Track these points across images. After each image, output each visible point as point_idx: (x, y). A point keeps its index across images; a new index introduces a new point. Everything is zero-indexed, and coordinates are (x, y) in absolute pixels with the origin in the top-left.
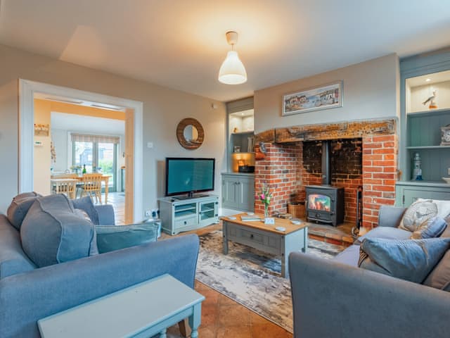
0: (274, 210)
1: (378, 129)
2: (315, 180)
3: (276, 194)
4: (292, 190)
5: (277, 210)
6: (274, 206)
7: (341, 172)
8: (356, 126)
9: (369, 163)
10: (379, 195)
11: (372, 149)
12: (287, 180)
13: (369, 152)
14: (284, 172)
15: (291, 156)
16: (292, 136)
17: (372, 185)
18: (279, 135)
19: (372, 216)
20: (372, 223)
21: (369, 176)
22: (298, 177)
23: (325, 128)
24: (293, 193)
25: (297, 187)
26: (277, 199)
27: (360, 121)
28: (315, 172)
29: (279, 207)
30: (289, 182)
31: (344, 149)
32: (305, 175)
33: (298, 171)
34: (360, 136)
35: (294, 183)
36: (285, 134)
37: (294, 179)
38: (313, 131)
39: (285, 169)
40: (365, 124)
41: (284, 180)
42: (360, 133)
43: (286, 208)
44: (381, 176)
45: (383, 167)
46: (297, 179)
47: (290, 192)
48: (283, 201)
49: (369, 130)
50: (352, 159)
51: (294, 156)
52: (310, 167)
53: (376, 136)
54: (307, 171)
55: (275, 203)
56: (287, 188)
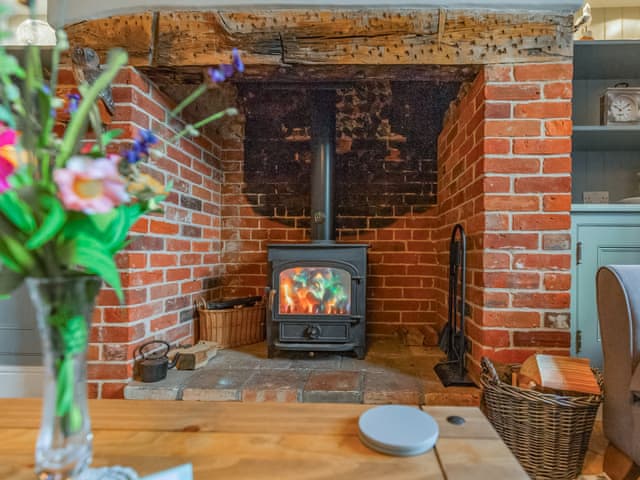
0: (148, 334)
1: (529, 43)
2: (281, 235)
3: (158, 275)
4: (211, 266)
5: (160, 333)
6: (147, 322)
7: (350, 212)
8: (466, 26)
9: (501, 148)
10: (530, 242)
11: (513, 104)
12: (197, 233)
13: (502, 112)
14: (185, 202)
15: (207, 158)
16: (230, 45)
17: (510, 214)
18: (174, 35)
19: (511, 309)
20: (511, 330)
21: (503, 185)
22: (229, 227)
23: (361, 26)
24: (212, 276)
25: (225, 258)
26: (156, 294)
27: (479, 12)
28: (281, 213)
29: (168, 321)
30: (201, 240)
31: (360, 154)
32: (249, 223)
33: (226, 212)
34: (475, 60)
35: (216, 246)
36: (203, 34)
37: (215, 233)
38: (316, 34)
39: (191, 195)
40: (493, 22)
41: (187, 230)
42: (479, 50)
43: (191, 322)
44: (538, 185)
45: (541, 158)
46: (226, 235)
47: (205, 272)
48: (183, 302)
49: (503, 43)
50: (377, 178)
51: (217, 164)
52: (267, 200)
53: (525, 61)
54: (257, 211)
55: (148, 311)
56: (195, 259)
